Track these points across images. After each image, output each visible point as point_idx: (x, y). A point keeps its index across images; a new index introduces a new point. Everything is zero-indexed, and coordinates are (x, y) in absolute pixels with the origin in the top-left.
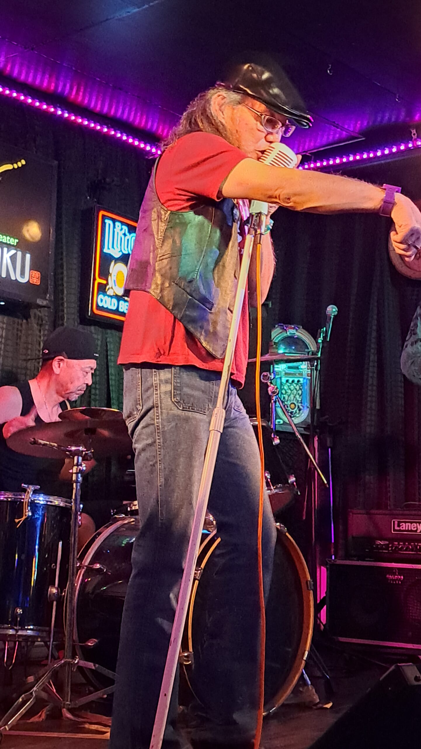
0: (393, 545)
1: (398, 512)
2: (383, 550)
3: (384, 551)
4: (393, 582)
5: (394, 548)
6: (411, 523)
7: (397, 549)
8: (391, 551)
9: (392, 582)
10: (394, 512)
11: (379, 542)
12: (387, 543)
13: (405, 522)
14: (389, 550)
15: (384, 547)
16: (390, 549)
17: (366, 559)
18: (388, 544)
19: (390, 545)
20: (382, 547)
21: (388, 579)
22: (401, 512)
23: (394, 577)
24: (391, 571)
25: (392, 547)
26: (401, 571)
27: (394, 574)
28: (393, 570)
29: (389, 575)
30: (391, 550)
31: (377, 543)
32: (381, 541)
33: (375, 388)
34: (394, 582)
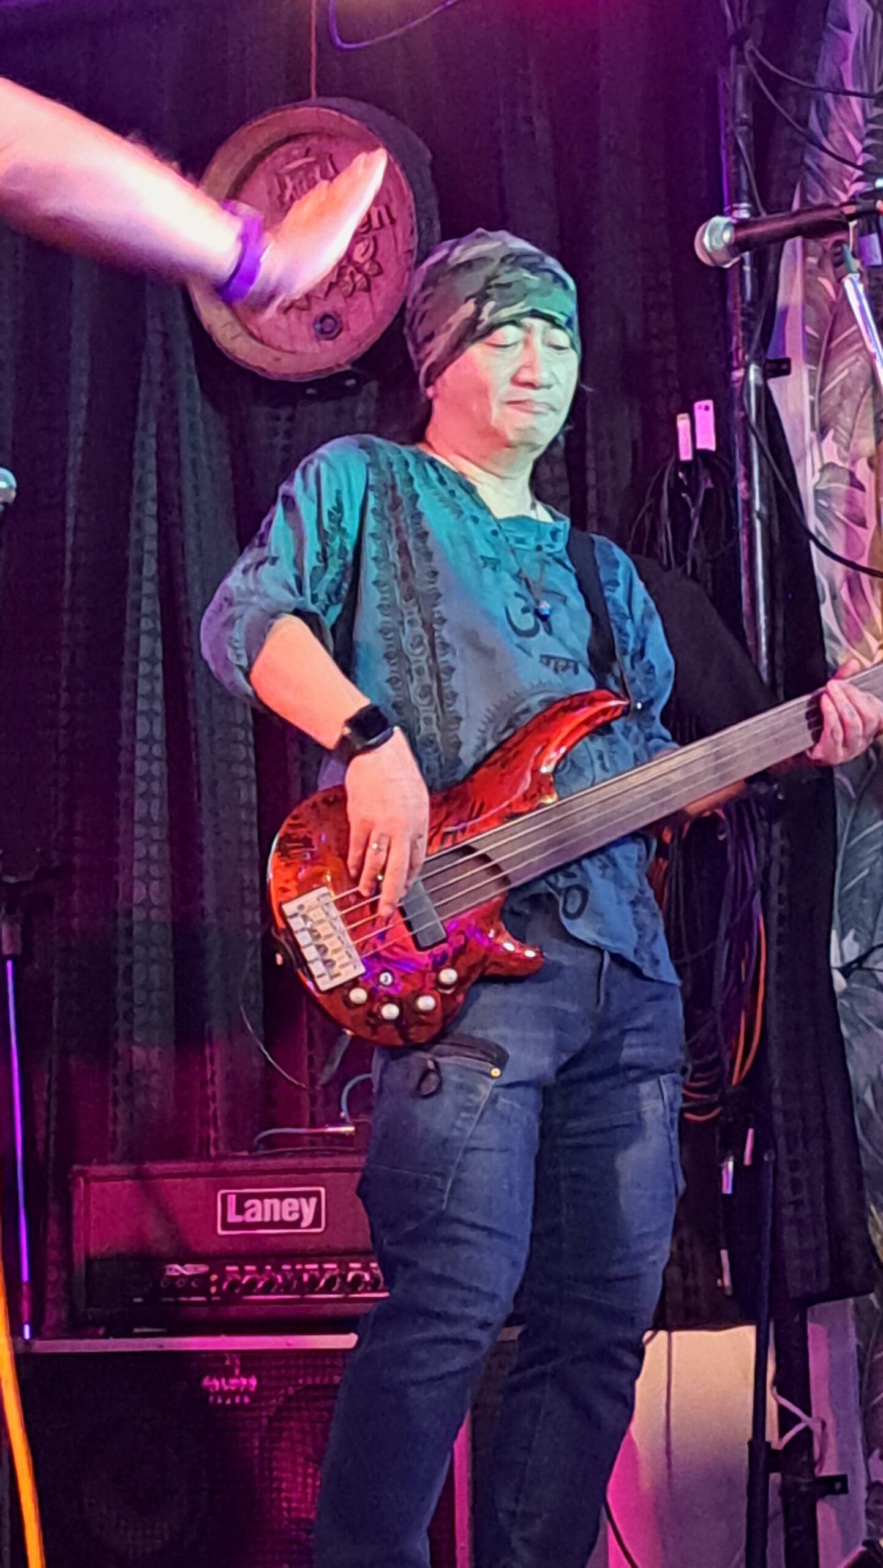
0: (223, 1275)
1: (238, 1164)
2: (189, 1296)
3: (194, 1299)
4: (224, 1400)
5: (225, 1286)
6: (282, 1197)
7: (237, 1291)
8: (217, 1298)
9: (220, 1401)
10: (226, 1164)
11: (176, 1269)
12: (203, 1268)
13: (261, 1197)
14: (208, 1295)
15: (193, 1284)
16: (213, 1290)
17: (137, 1330)
18: (207, 1275)
19: (214, 1277)
20: (189, 1285)
21: (206, 1392)
22: (249, 1164)
23: (227, 1383)
24: (215, 1362)
25: (218, 1283)
26: (250, 1361)
27: (228, 1373)
28: (224, 1359)
29: (211, 1379)
30: (216, 1294)
31: (169, 1273)
32: (182, 1265)
33: (157, 750)
34: (228, 1402)
